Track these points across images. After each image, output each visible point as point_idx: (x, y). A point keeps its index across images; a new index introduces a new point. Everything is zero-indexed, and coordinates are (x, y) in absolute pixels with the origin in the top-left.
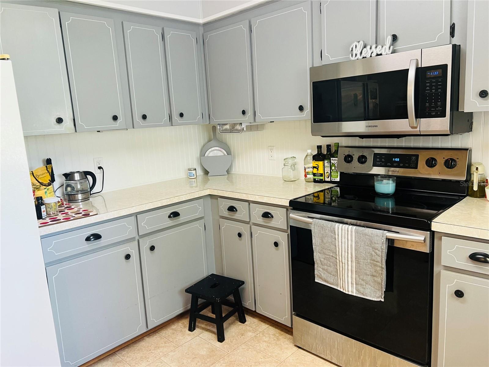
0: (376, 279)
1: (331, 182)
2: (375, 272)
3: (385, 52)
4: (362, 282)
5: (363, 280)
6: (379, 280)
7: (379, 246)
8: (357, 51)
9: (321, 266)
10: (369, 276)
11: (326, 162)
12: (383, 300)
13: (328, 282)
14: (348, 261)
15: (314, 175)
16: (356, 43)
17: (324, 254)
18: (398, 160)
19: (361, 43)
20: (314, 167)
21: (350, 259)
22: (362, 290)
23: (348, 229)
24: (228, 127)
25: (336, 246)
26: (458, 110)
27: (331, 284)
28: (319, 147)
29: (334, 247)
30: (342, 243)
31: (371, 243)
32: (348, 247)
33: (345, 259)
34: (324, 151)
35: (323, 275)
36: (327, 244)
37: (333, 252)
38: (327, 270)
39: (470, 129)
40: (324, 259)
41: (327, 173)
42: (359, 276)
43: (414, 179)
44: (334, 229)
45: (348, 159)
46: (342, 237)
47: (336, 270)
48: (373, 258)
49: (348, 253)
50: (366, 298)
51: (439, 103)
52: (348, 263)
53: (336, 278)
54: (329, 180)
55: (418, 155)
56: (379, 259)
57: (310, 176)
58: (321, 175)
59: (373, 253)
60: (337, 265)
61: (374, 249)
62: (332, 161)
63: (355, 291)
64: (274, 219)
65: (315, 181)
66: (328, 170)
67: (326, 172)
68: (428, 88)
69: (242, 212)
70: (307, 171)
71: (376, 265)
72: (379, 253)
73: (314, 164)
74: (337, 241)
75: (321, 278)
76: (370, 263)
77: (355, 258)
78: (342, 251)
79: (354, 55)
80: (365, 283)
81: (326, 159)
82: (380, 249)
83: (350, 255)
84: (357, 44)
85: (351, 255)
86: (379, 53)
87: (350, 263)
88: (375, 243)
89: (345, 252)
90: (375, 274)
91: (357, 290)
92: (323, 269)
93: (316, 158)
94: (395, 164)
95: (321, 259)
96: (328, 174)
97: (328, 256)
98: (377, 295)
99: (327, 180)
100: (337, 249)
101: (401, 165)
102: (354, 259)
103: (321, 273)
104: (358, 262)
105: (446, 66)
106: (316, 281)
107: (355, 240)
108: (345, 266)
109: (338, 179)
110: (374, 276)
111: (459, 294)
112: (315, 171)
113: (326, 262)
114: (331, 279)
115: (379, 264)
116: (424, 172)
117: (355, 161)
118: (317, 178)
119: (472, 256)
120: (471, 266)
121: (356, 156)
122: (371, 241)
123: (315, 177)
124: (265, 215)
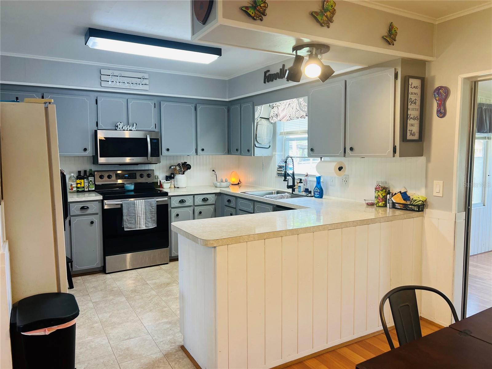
0: (153, 219)
5: (148, 221)
6: (154, 219)
7: (154, 205)
9: (128, 222)
10: (150, 219)
11: (85, 180)
12: (156, 226)
13: (131, 228)
17: (129, 216)
18: (127, 176)
23: (141, 201)
25: (135, 210)
27: (133, 229)
28: (79, 172)
29: (134, 211)
30: (138, 208)
31: (151, 205)
33: (140, 215)
34: (82, 174)
35: (129, 226)
36: (131, 211)
37: (134, 214)
38: (131, 223)
41: (86, 186)
42: (146, 220)
44: (135, 203)
45: (101, 177)
46: (138, 206)
47: (135, 221)
48: (151, 211)
50: (149, 228)
53: (135, 225)
54: (87, 190)
55: (135, 173)
56: (154, 210)
57: (75, 189)
58: (84, 187)
59: (151, 209)
60: (136, 219)
61: (152, 207)
62: (90, 179)
63: (145, 227)
64: (89, 209)
65: (78, 192)
66: (86, 184)
67: (85, 185)
70: (73, 186)
71: (152, 213)
72: (154, 208)
73: (78, 181)
74: (136, 208)
75: (127, 228)
76: (150, 213)
80: (148, 223)
81: (85, 178)
82: (154, 206)
83: (142, 212)
86: (131, 129)
87: (142, 215)
89: (140, 212)
90: (152, 217)
91: (146, 226)
92: (129, 223)
93: (78, 178)
95: (128, 219)
96: (87, 187)
97: (131, 216)
98: (154, 225)
99: (86, 190)
101: (129, 178)
102: (144, 213)
103: (127, 225)
104: (146, 214)
105: (158, 139)
106: (125, 230)
107: (144, 205)
109: (94, 189)
111: (177, 215)
112: (79, 185)
113: (130, 219)
114: (133, 226)
115: (154, 212)
116: (139, 180)
117: (106, 178)
118: (80, 190)
119: (180, 202)
120: (180, 205)
121: (106, 175)
122: (151, 204)
123: (78, 189)
124: (83, 208)
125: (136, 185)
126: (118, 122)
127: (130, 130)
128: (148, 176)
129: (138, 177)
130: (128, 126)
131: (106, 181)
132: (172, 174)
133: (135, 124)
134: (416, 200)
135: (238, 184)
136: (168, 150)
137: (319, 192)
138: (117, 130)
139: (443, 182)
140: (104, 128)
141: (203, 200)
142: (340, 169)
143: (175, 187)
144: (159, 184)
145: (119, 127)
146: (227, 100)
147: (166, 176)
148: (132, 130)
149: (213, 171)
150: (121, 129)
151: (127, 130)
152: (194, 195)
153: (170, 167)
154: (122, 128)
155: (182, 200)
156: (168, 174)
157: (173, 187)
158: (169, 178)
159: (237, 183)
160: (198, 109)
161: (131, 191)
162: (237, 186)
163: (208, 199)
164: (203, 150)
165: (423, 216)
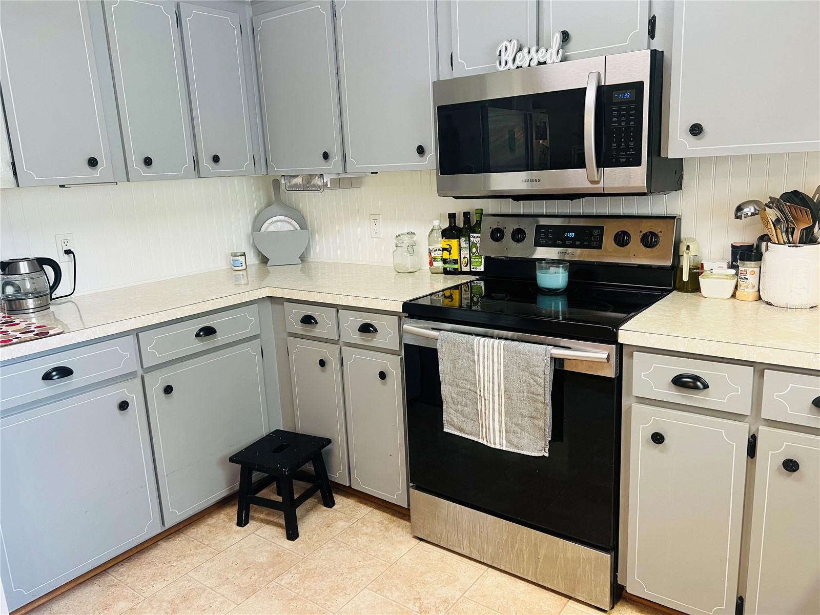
0: (536, 422)
1: (471, 273)
2: (535, 411)
3: (551, 60)
4: (516, 429)
5: (516, 425)
6: (541, 423)
7: (540, 370)
8: (508, 56)
9: (453, 407)
10: (527, 418)
11: (463, 240)
12: (547, 455)
13: (463, 431)
14: (493, 395)
15: (445, 261)
16: (506, 43)
17: (457, 386)
18: (572, 235)
19: (514, 43)
20: (444, 249)
21: (496, 393)
22: (515, 441)
23: (493, 345)
24: (299, 180)
25: (475, 373)
26: (659, 155)
27: (469, 434)
28: (452, 216)
29: (472, 374)
30: (484, 367)
31: (528, 367)
32: (493, 374)
33: (489, 393)
34: (460, 223)
35: (455, 420)
36: (462, 371)
37: (471, 384)
38: (461, 412)
39: (678, 186)
40: (458, 395)
41: (465, 258)
42: (511, 418)
43: (597, 265)
44: (472, 345)
45: (497, 235)
46: (484, 358)
47: (475, 411)
48: (532, 389)
49: (493, 383)
50: (522, 452)
51: (632, 144)
52: (493, 399)
53: (476, 423)
54: (467, 269)
55: (603, 227)
56: (540, 390)
57: (439, 264)
58: (456, 262)
59: (532, 381)
60: (477, 404)
61: (533, 374)
62: (472, 239)
63: (504, 442)
64: (378, 335)
65: (446, 272)
66: (465, 253)
67: (462, 257)
68: (615, 119)
69: (326, 325)
70: (433, 255)
71: (536, 401)
72: (541, 381)
73: (444, 243)
74: (477, 365)
75: (452, 425)
76: (528, 397)
77: (505, 391)
78: (484, 380)
79: (503, 63)
80: (519, 430)
81: (464, 236)
82: (541, 374)
83: (496, 387)
84: (508, 44)
85: (498, 386)
86: (542, 60)
87: (496, 398)
88: (534, 366)
89: (489, 381)
90: (534, 414)
91: (509, 441)
92: (455, 411)
93: (448, 234)
94: (568, 242)
96: (466, 260)
97: (463, 390)
98: (538, 448)
99: (464, 269)
100: (477, 377)
101: (578, 243)
102: (503, 392)
103: (452, 417)
104: (509, 398)
105: (642, 83)
106: (445, 430)
107: (504, 361)
108: (489, 404)
109: (481, 268)
110: (533, 418)
111: (658, 438)
112: (446, 255)
113: (459, 399)
114: (468, 426)
115: (541, 399)
116: (611, 253)
117: (508, 239)
118: (449, 267)
119: (676, 381)
120: (676, 396)
121: (509, 228)
122: (529, 363)
123: (447, 266)
124: (365, 328)
128: (649, 241)
129: (608, 241)
131: (507, 249)
136: (696, 130)
140: (468, 70)
141: (817, 401)
143: (758, 300)
144: (685, 278)
147: (733, 246)
152: (760, 368)
157: (752, 297)
158: (744, 255)
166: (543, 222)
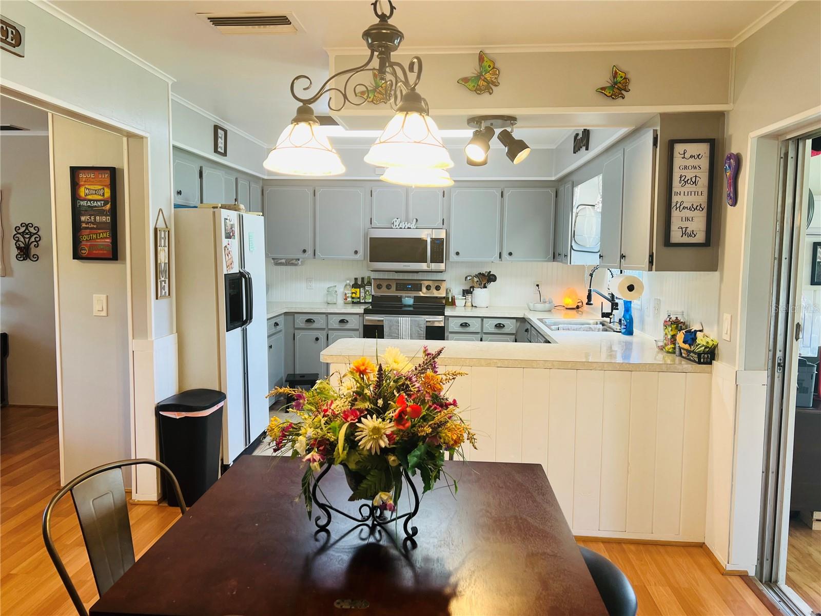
1: (365, 303)
3: (412, 227)
7: (422, 326)
8: (397, 224)
11: (362, 289)
15: (353, 298)
17: (391, 336)
18: (410, 286)
19: (399, 220)
20: (352, 293)
21: (407, 336)
23: (406, 320)
24: (283, 261)
26: (448, 260)
28: (356, 279)
29: (397, 331)
30: (402, 328)
32: (406, 328)
34: (359, 282)
36: (393, 330)
37: (397, 334)
44: (398, 321)
45: (379, 287)
48: (420, 333)
51: (441, 256)
54: (363, 301)
55: (420, 284)
56: (422, 333)
57: (349, 299)
58: (359, 298)
59: (419, 330)
61: (420, 327)
62: (366, 289)
64: (348, 323)
65: (353, 303)
66: (363, 294)
67: (361, 296)
69: (320, 322)
70: (347, 295)
72: (422, 329)
73: (354, 290)
74: (399, 328)
76: (417, 336)
79: (395, 226)
81: (362, 287)
84: (397, 220)
85: (408, 333)
93: (356, 286)
94: (410, 290)
96: (363, 297)
99: (362, 301)
101: (413, 290)
104: (411, 337)
105: (443, 239)
107: (410, 325)
109: (371, 301)
112: (354, 295)
115: (423, 336)
116: (423, 293)
117: (384, 288)
118: (355, 300)
119: (461, 325)
120: (461, 330)
121: (384, 284)
122: (419, 324)
123: (353, 300)
124: (342, 321)
125: (416, 298)
126: (393, 219)
127: (408, 228)
128: (438, 288)
129: (424, 290)
130: (406, 223)
131: (383, 292)
132: (471, 287)
133: (415, 220)
134: (699, 344)
135: (578, 307)
136: (458, 254)
137: (625, 326)
138: (392, 228)
139: (732, 316)
140: (378, 225)
141: (496, 326)
142: (631, 288)
143: (472, 306)
144: (450, 301)
145: (395, 224)
146: (553, 179)
147: (463, 290)
148: (410, 228)
149: (538, 285)
150: (397, 226)
151: (405, 228)
152: (482, 318)
153: (466, 278)
154: (399, 225)
155: (466, 323)
156: (467, 288)
157: (470, 305)
158: (467, 292)
159: (575, 307)
160: (506, 195)
161: (410, 306)
162: (574, 312)
163: (504, 326)
164: (510, 254)
165: (711, 373)
166: (398, 282)
